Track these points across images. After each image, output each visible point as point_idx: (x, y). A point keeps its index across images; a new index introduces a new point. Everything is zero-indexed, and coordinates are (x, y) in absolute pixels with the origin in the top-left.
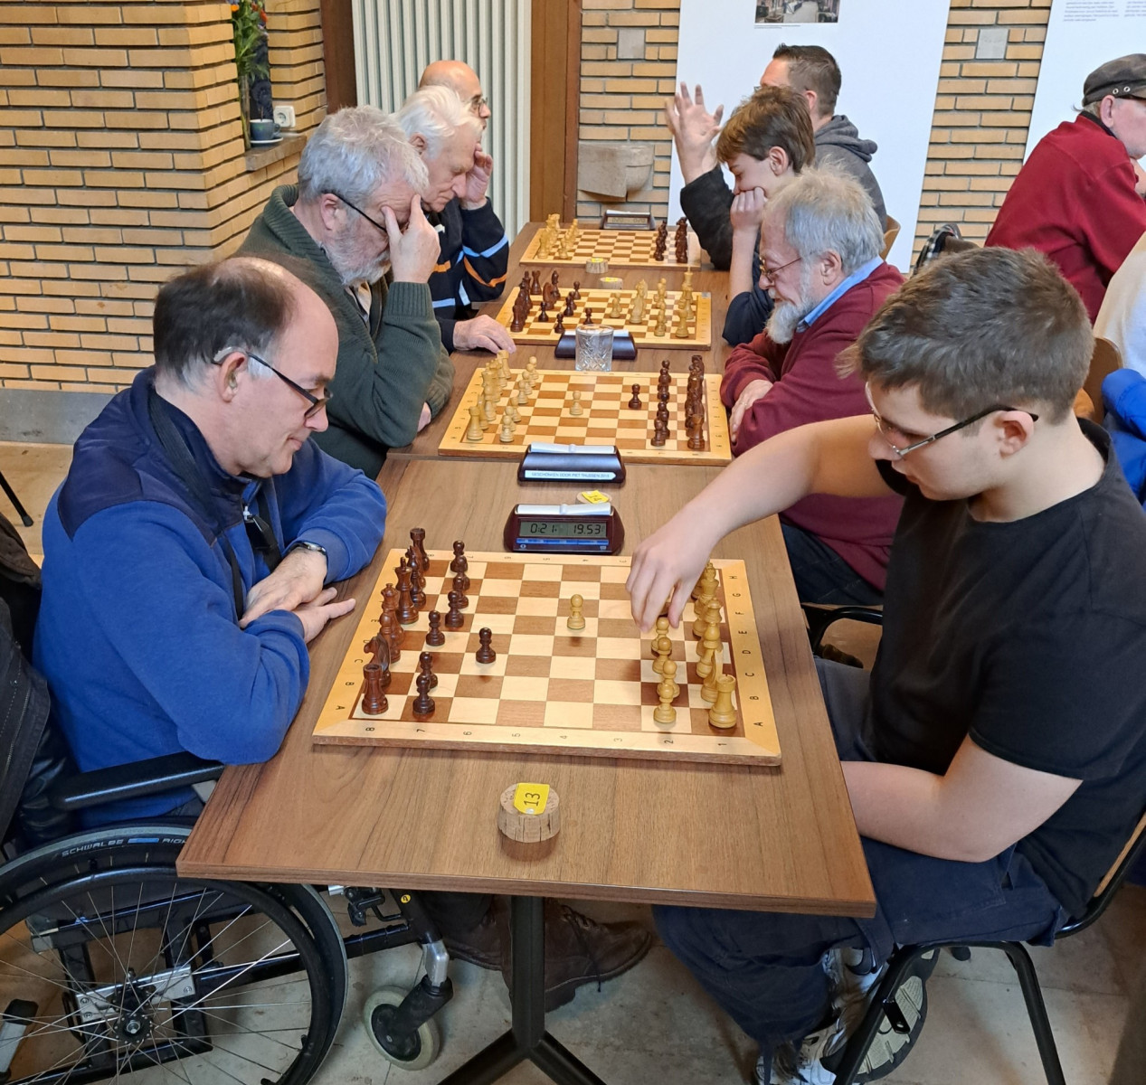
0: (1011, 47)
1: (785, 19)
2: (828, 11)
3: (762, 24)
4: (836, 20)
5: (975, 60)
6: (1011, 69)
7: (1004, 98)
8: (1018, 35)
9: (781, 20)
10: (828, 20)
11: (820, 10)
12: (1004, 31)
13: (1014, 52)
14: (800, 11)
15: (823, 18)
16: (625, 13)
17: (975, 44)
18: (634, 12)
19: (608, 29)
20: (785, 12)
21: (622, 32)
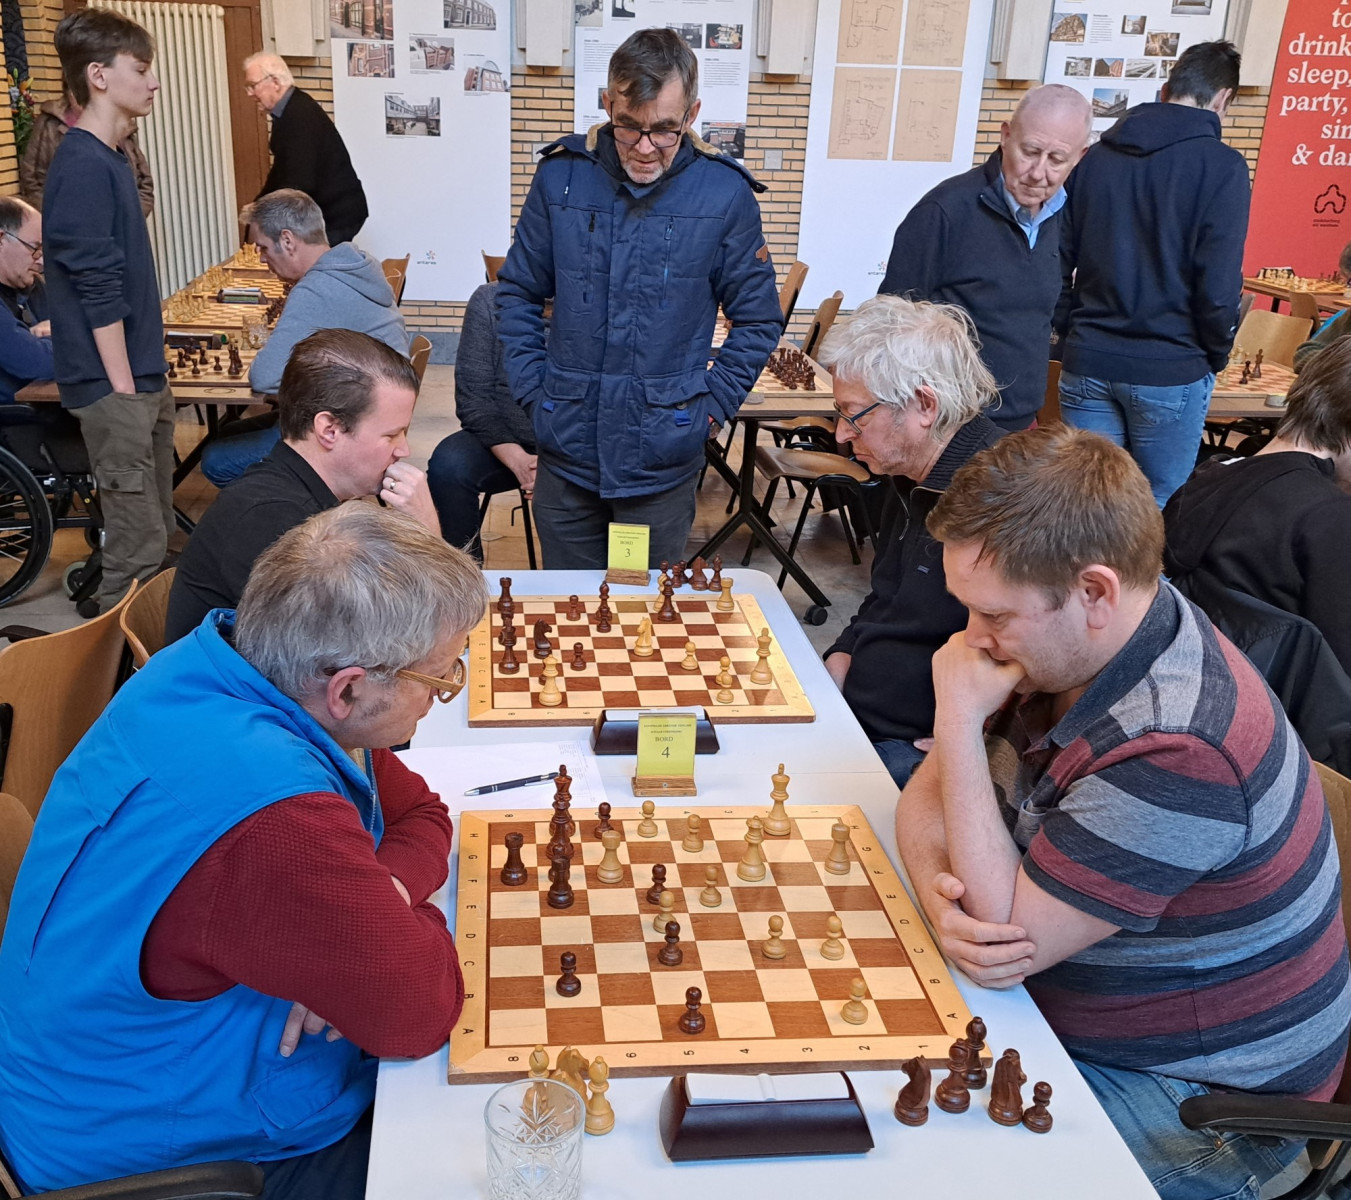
1: (406, 132)
2: (433, 128)
3: (390, 135)
4: (439, 135)
9: (403, 133)
10: (434, 135)
11: (428, 128)
14: (414, 128)
15: (431, 133)
20: (405, 128)
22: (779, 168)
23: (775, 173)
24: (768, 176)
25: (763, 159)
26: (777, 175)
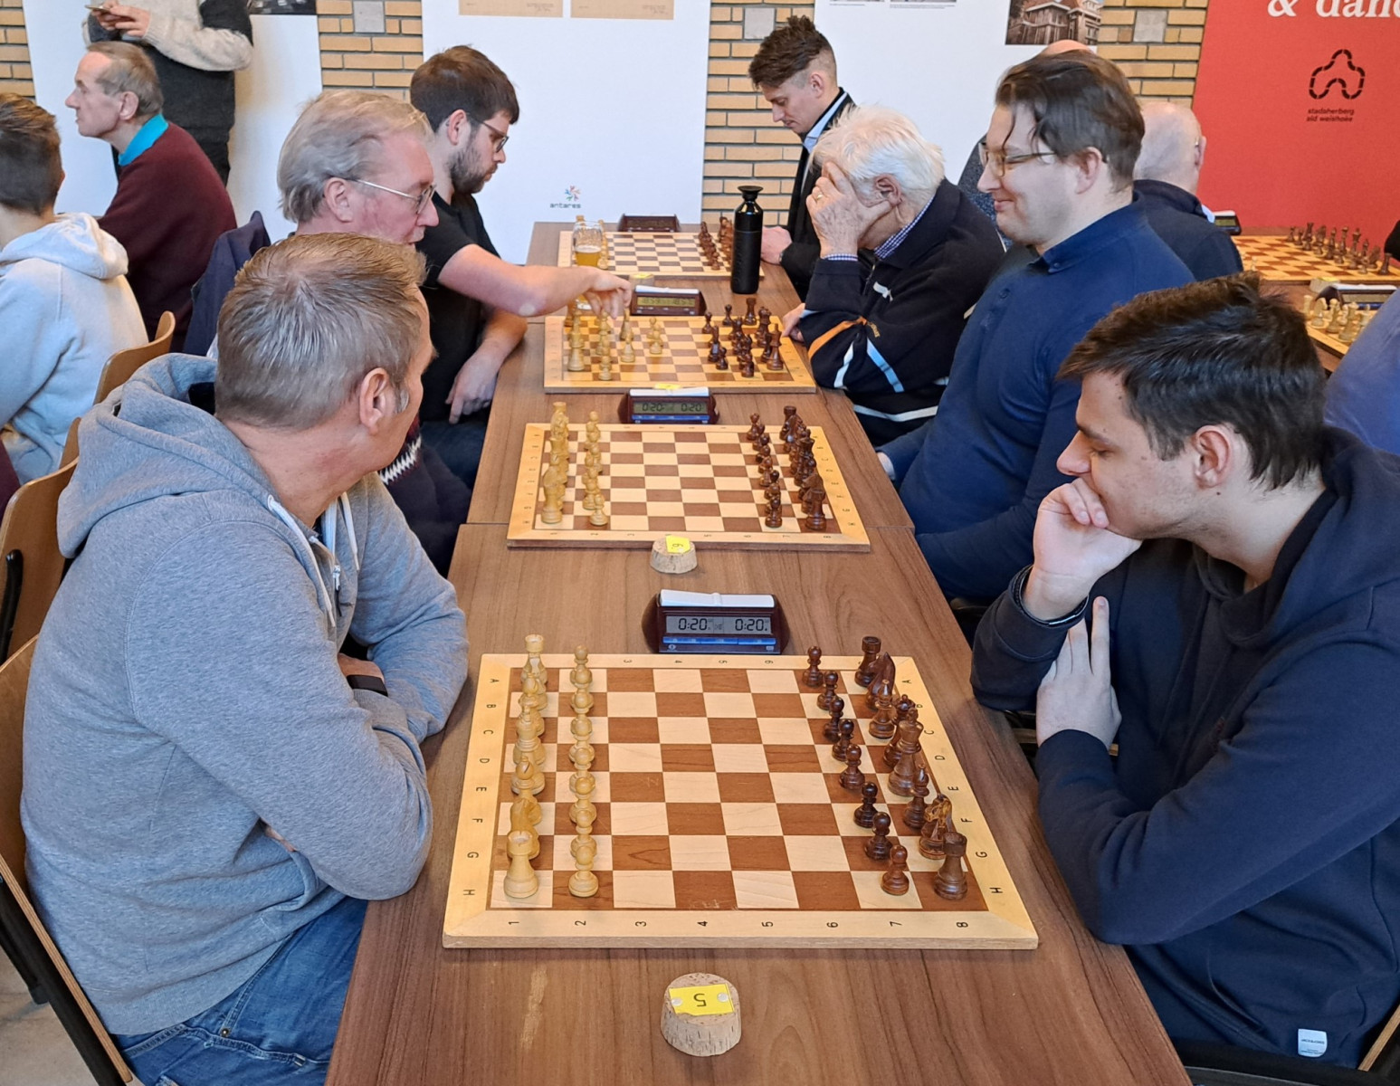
22: (382, 31)
23: (375, 39)
24: (363, 44)
25: (351, 16)
26: (379, 43)
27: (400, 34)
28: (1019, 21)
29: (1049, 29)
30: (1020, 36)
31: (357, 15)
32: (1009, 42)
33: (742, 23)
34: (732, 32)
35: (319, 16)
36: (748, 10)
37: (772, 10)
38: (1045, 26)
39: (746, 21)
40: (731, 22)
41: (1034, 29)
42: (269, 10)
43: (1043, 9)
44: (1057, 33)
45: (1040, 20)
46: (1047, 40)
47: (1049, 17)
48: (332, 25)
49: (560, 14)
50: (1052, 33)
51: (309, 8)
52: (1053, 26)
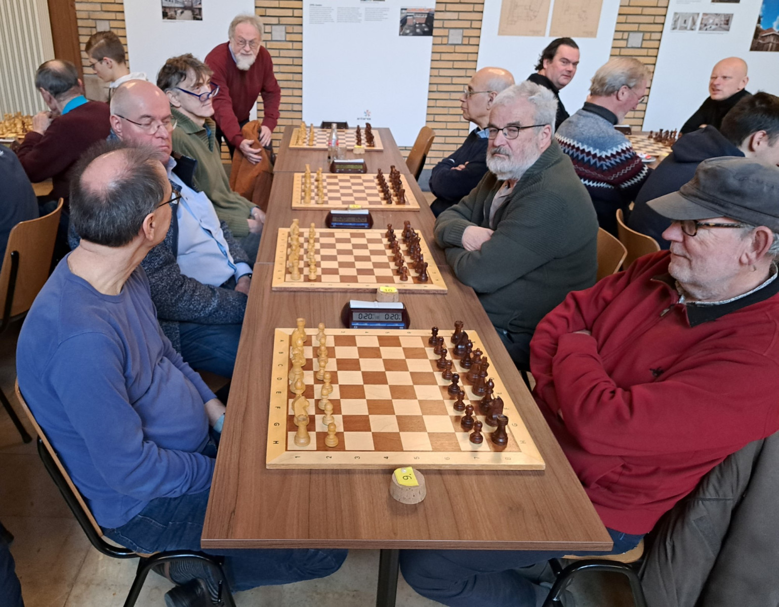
0: (288, 35)
1: (177, 17)
2: (197, 15)
3: (166, 20)
4: (201, 19)
5: (272, 41)
6: (290, 45)
7: (289, 59)
8: (290, 29)
9: (175, 18)
10: (198, 19)
11: (193, 14)
12: (283, 28)
13: (289, 37)
14: (183, 15)
15: (195, 18)
16: (98, 13)
17: (270, 33)
18: (103, 13)
19: (90, 21)
20: (176, 14)
21: (98, 22)
22: (460, 43)
23: (457, 47)
24: (451, 49)
25: (448, 36)
26: (458, 49)
27: (469, 44)
28: (757, 41)
29: (771, 45)
30: (756, 48)
31: (450, 36)
32: (752, 49)
33: (627, 40)
34: (622, 44)
35: (434, 36)
36: (631, 34)
37: (641, 35)
38: (769, 43)
39: (630, 40)
40: (622, 39)
41: (764, 44)
42: (411, 34)
43: (770, 35)
44: (775, 46)
45: (767, 40)
46: (769, 49)
47: (772, 39)
48: (439, 40)
49: (544, 35)
50: (772, 46)
51: (429, 33)
52: (773, 43)
